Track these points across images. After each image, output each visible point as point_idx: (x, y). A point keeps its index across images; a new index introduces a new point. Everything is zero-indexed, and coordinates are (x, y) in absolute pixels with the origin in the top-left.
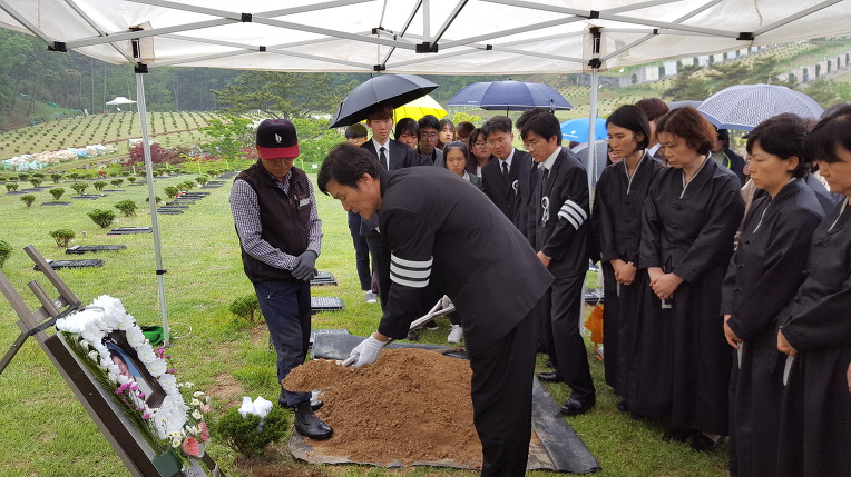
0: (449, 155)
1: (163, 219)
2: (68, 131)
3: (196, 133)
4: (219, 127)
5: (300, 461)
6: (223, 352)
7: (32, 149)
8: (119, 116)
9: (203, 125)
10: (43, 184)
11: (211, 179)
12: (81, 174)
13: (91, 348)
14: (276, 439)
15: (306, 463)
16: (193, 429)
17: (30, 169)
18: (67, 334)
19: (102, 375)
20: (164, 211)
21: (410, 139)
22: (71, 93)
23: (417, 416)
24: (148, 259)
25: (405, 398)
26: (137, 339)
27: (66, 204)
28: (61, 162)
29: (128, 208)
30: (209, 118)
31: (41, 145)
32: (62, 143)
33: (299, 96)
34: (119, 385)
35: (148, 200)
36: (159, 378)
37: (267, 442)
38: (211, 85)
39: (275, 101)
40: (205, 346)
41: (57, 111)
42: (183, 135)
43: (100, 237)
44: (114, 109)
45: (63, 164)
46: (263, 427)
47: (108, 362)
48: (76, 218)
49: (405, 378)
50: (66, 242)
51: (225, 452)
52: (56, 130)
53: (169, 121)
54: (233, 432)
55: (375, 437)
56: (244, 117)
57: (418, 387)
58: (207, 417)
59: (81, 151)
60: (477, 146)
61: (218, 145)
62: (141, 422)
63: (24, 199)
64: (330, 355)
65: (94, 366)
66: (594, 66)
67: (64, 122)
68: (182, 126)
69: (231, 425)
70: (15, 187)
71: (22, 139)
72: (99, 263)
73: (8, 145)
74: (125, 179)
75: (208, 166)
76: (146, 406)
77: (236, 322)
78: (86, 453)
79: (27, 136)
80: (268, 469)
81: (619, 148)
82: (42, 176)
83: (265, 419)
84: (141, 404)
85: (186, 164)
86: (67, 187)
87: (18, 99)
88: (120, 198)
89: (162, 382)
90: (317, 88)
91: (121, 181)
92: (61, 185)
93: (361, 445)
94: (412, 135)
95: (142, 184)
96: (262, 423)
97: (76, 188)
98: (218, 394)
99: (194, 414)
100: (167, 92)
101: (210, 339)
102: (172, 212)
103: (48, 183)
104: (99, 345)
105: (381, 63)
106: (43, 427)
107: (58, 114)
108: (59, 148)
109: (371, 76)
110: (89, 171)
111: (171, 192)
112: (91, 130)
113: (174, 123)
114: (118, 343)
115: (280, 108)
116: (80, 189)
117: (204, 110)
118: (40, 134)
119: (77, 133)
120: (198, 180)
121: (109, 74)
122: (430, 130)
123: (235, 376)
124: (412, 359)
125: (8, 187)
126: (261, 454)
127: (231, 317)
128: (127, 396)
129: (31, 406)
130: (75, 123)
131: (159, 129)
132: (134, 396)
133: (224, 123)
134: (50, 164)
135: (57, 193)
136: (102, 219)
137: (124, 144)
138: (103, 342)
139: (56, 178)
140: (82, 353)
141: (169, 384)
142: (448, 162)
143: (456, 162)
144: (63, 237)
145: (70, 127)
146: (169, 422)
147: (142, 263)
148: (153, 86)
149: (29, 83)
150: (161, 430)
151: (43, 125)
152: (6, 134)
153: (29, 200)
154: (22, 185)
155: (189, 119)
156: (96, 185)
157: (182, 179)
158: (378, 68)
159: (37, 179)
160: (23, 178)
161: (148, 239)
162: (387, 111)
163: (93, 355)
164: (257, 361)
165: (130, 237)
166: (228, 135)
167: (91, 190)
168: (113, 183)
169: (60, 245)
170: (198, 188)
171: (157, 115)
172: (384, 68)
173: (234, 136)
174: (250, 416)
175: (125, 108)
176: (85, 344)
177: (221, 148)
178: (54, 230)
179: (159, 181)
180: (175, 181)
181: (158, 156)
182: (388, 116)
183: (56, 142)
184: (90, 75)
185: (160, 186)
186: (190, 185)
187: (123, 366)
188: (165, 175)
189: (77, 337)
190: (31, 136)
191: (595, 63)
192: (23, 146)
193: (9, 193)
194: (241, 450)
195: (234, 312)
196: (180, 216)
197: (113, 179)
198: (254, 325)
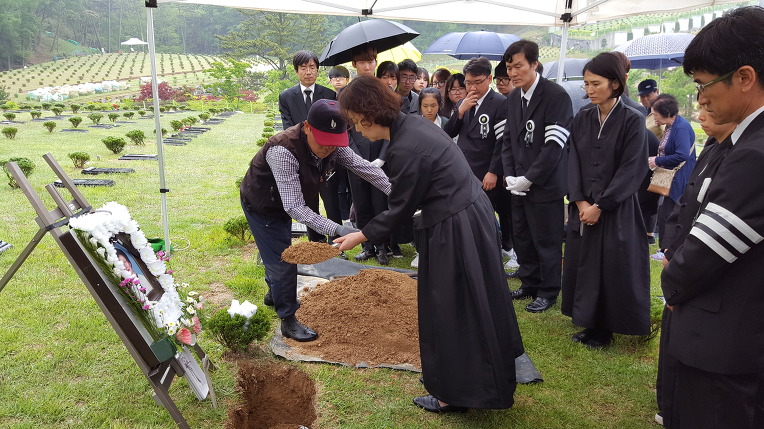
0: (424, 102)
1: (168, 149)
2: (86, 67)
3: (200, 74)
4: (221, 69)
5: (279, 357)
6: (217, 264)
7: (54, 82)
8: (132, 56)
9: (207, 67)
10: (63, 113)
11: (211, 116)
12: (97, 106)
13: (100, 245)
14: (259, 337)
15: (284, 359)
16: (187, 322)
17: (53, 100)
18: (79, 232)
19: (109, 269)
20: (169, 142)
21: (390, 81)
22: (90, 33)
23: (382, 326)
24: (154, 183)
25: (374, 311)
26: (140, 241)
27: (83, 131)
28: (81, 95)
29: (138, 137)
30: (212, 61)
31: (63, 79)
32: (81, 78)
33: (294, 45)
34: (123, 279)
35: (155, 132)
36: (159, 276)
37: (251, 339)
38: (215, 31)
39: (272, 48)
40: (202, 258)
41: (78, 48)
42: (190, 75)
43: (112, 161)
44: (128, 49)
45: (82, 97)
46: (248, 326)
47: (113, 258)
48: (92, 143)
49: (374, 294)
50: (82, 164)
51: (214, 347)
52: (77, 66)
53: (176, 62)
54: (222, 328)
55: (346, 342)
56: (244, 61)
57: (385, 302)
58: (200, 313)
59: (98, 86)
60: (453, 92)
61: (220, 85)
62: (142, 313)
63: (47, 125)
64: (310, 272)
65: (101, 261)
66: (565, 20)
67: (84, 59)
68: (188, 68)
69: (220, 323)
70: (39, 115)
71: (46, 73)
72: (111, 183)
73: (33, 78)
74: (136, 112)
75: (210, 105)
76: (147, 299)
77: (229, 239)
78: (95, 341)
79: (50, 70)
80: (251, 363)
81: (594, 96)
82: (63, 106)
83: (251, 320)
84: (143, 297)
85: (190, 102)
86: (85, 117)
87: (43, 36)
88: (131, 128)
89: (161, 281)
90: (312, 37)
91: (132, 114)
92: (79, 114)
93: (333, 348)
94: (392, 76)
95: (151, 117)
96: (247, 323)
97: (93, 118)
98: (211, 299)
99: (188, 309)
100: (175, 35)
101: (206, 253)
102: (177, 144)
103: (68, 113)
104: (106, 243)
105: (369, 8)
106: (58, 317)
107: (78, 51)
108: (79, 82)
109: (359, 20)
110: (104, 104)
111: (176, 126)
112: (106, 68)
113: (181, 65)
114: (124, 244)
115: (276, 55)
116: (96, 119)
117: (208, 53)
118: (62, 69)
119: (95, 69)
120: (201, 116)
121: (125, 16)
122: (409, 73)
123: (226, 285)
124: (382, 279)
125: (33, 114)
126: (246, 350)
127: (225, 235)
128: (130, 288)
129: (47, 300)
130: (93, 60)
131: (168, 70)
132: (136, 289)
133: (226, 66)
134: (71, 97)
135: (76, 122)
136: (115, 146)
137: (136, 82)
138: (110, 241)
139: (75, 108)
140: (91, 249)
141: (167, 282)
142: (423, 108)
143: (430, 109)
144: (80, 159)
145: (89, 64)
146: (166, 315)
147: (149, 185)
148: (163, 30)
149: (53, 22)
150: (159, 320)
151: (64, 61)
152: (32, 68)
153: (51, 126)
154: (45, 114)
155: (195, 62)
156: (111, 117)
157: (186, 115)
158: (366, 12)
159: (58, 109)
160: (46, 107)
161: (154, 165)
162: (371, 53)
163: (101, 251)
164: (246, 273)
165: (139, 163)
166: (229, 77)
167: (105, 120)
168: (125, 115)
169: (77, 166)
170: (200, 124)
171: (166, 56)
172: (371, 13)
173: (234, 78)
174: (238, 317)
175: (139, 48)
176: (94, 241)
177: (223, 89)
178: (72, 153)
179: (166, 116)
180: (180, 117)
181: (165, 93)
182: (371, 58)
183: (76, 77)
184: (107, 17)
185: (166, 120)
186: (194, 121)
187: (127, 264)
188: (171, 110)
189: (87, 235)
190: (54, 70)
191: (567, 18)
192: (46, 79)
193: (34, 119)
194: (229, 345)
195: (228, 231)
196: (184, 147)
197: (126, 112)
198: (245, 243)
